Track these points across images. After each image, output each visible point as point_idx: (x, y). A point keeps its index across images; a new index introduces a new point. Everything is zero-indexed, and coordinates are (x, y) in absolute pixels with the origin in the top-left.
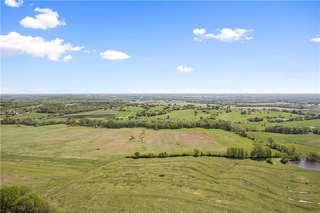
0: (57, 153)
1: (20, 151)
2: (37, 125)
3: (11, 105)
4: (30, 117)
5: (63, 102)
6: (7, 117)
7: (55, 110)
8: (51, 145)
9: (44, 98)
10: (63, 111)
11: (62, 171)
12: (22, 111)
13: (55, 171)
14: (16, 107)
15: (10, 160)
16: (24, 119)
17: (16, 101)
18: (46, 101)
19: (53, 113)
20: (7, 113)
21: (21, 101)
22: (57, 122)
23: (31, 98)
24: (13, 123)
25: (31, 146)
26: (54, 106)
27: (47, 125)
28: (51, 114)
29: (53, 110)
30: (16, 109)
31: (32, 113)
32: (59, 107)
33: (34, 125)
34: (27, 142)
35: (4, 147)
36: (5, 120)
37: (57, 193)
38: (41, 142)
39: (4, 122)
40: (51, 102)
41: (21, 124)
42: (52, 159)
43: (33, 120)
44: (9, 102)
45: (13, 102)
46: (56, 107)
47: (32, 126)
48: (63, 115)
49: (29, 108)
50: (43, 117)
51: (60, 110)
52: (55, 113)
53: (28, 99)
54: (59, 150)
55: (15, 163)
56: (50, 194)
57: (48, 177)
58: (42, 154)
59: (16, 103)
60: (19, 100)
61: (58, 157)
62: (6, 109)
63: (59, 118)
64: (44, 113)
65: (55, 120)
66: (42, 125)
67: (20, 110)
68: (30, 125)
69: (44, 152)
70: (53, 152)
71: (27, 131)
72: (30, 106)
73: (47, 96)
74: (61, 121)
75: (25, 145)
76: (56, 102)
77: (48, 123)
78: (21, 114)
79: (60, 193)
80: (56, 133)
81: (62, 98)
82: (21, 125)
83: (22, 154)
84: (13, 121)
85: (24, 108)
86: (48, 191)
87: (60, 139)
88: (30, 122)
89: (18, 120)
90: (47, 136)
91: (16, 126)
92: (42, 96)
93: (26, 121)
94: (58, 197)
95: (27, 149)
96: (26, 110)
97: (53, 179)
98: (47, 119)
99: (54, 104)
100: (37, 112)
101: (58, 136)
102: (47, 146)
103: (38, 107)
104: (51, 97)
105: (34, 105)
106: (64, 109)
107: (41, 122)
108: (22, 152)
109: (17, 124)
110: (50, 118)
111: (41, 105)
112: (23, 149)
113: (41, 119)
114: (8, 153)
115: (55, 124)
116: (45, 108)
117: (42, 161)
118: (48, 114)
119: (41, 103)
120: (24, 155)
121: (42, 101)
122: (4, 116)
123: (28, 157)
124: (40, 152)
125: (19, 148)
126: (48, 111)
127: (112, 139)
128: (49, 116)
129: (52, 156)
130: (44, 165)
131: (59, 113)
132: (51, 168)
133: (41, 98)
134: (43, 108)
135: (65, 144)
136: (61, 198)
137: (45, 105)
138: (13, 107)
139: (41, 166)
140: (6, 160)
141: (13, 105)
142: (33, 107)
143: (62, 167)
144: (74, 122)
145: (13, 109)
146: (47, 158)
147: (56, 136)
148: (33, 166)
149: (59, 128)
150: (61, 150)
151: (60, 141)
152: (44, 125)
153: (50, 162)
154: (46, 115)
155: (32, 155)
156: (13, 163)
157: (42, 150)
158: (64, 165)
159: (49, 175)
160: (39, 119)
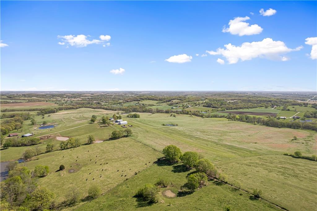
0: (220, 140)
1: (194, 134)
2: (204, 117)
3: (186, 99)
4: (199, 110)
5: (225, 98)
6: (184, 108)
7: (218, 105)
8: (215, 133)
9: (208, 95)
10: (225, 106)
11: (224, 152)
12: (193, 104)
13: (219, 151)
14: (189, 101)
15: (189, 138)
16: (195, 111)
17: (188, 96)
18: (211, 97)
19: (216, 108)
20: (183, 105)
21: (192, 97)
22: (220, 115)
23: (198, 94)
24: (187, 113)
25: (201, 132)
26: (217, 101)
27: (211, 117)
28: (215, 109)
29: (216, 106)
30: (189, 102)
31: (200, 107)
32: (221, 103)
33: (202, 116)
34: (198, 128)
35: (184, 129)
36: (182, 111)
37: (221, 166)
38: (208, 130)
39: (182, 112)
40: (215, 98)
41: (193, 114)
42: (217, 143)
43: (201, 113)
44: (184, 97)
45: (187, 97)
46: (218, 103)
47: (200, 117)
48: (224, 110)
49: (198, 102)
50: (208, 110)
51: (222, 106)
52: (218, 108)
53: (196, 95)
54: (222, 138)
55: (193, 141)
56: (216, 165)
57: (214, 154)
58: (209, 138)
59: (189, 98)
60: (191, 96)
61: (221, 142)
62: (183, 102)
63: (221, 112)
64: (209, 107)
65: (218, 114)
66: (207, 117)
67: (192, 103)
68: (199, 116)
69: (210, 137)
70: (217, 138)
71: (197, 120)
72: (198, 101)
73: (211, 93)
74: (223, 115)
75: (197, 130)
76: (218, 98)
77: (212, 116)
78: (192, 107)
79: (223, 166)
80: (219, 125)
81: (224, 95)
82: (193, 116)
83: (196, 136)
84: (188, 112)
85: (194, 102)
86: (215, 162)
87: (222, 130)
88: (199, 114)
89: (190, 111)
90: (211, 126)
91: (189, 116)
92: (206, 93)
93: (196, 113)
94: (221, 168)
95: (199, 133)
96: (195, 104)
97: (218, 156)
98: (211, 112)
99: (217, 100)
100: (204, 106)
101: (220, 127)
102: (212, 134)
103: (204, 102)
104: (214, 94)
105: (201, 100)
106: (226, 105)
107: (207, 114)
108: (196, 134)
109: (190, 115)
110: (214, 112)
111: (207, 101)
112: (196, 133)
113: (207, 112)
114: (188, 134)
115: (218, 117)
116: (210, 103)
117: (210, 143)
118: (212, 109)
119: (207, 99)
120: (197, 137)
121: (207, 97)
122: (181, 107)
123: (200, 139)
124: (208, 136)
125: (193, 131)
126: (212, 106)
127: (271, 136)
128: (213, 110)
129: (216, 141)
130: (211, 146)
131: (221, 108)
132: (216, 149)
133: (206, 95)
134: (208, 103)
135: (226, 134)
136: (224, 169)
137: (210, 101)
138: (187, 102)
139: (209, 146)
140: (187, 138)
141: (187, 100)
142: (201, 102)
143: (224, 150)
144: (234, 117)
145: (187, 103)
146: (213, 142)
147: (218, 127)
148: (204, 145)
149: (221, 121)
150: (223, 138)
151: (223, 131)
152: (209, 117)
153: (215, 145)
154: (210, 109)
155: (202, 138)
156: (191, 140)
157: (209, 135)
158: (226, 149)
159: (215, 153)
160: (205, 112)
